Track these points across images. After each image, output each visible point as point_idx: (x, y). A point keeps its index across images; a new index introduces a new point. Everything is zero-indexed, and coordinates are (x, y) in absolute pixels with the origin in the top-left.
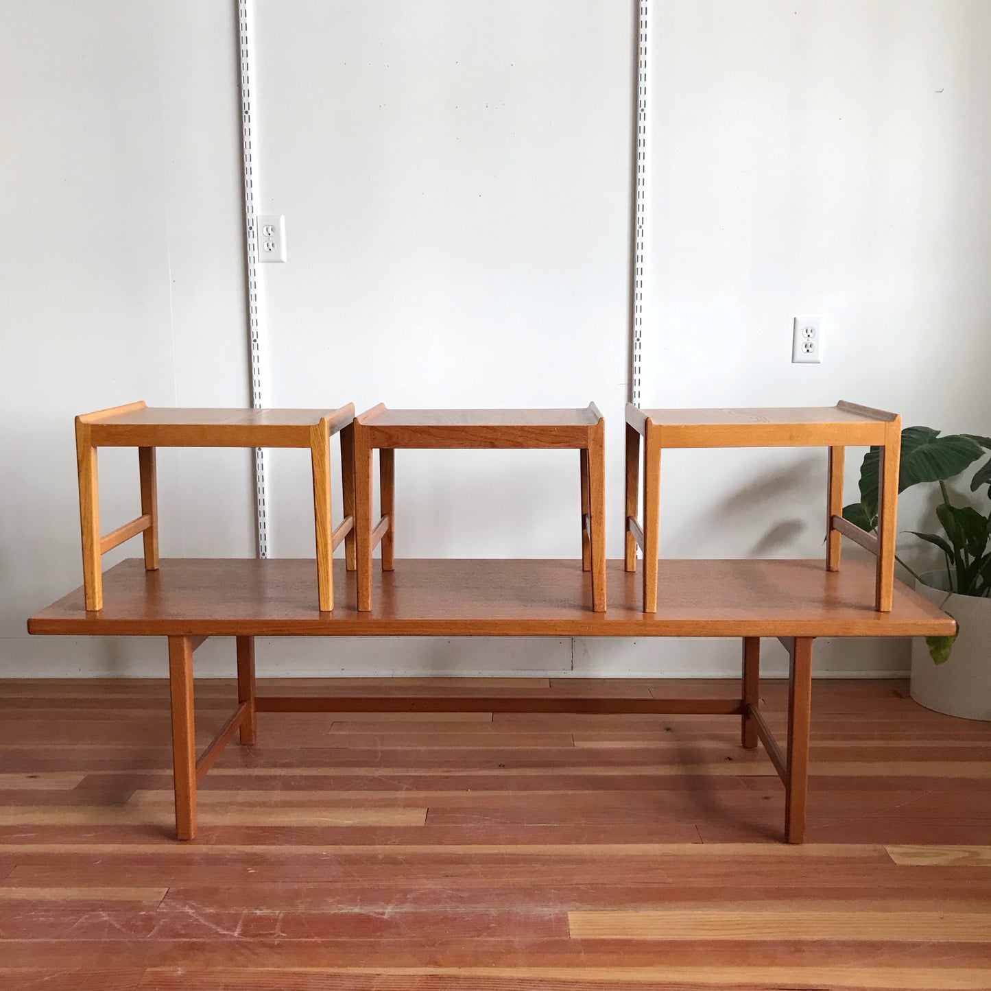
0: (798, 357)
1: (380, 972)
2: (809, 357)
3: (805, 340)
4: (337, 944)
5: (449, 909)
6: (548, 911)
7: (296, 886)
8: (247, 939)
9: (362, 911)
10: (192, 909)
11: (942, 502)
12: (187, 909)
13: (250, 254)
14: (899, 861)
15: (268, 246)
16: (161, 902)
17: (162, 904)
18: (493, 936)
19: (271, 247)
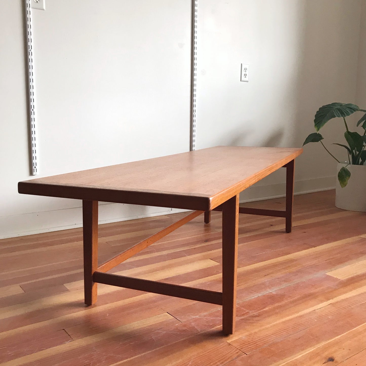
2: (245, 79)
3: (245, 73)
11: (346, 131)
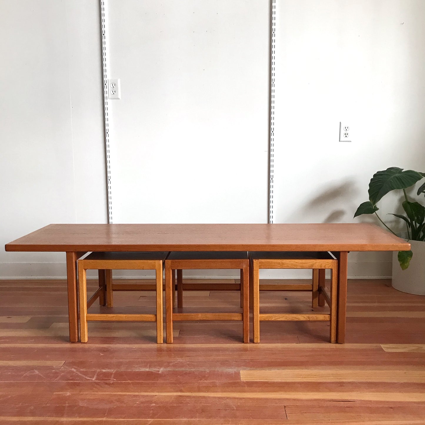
0: (342, 139)
1: (157, 394)
2: (346, 139)
3: (345, 132)
4: (138, 383)
5: (188, 369)
6: (231, 370)
7: (121, 360)
8: (98, 381)
9: (150, 370)
10: (75, 369)
11: (405, 200)
12: (73, 369)
13: (105, 95)
14: (386, 350)
16: (62, 366)
17: (63, 367)
18: (206, 380)
19: (114, 93)
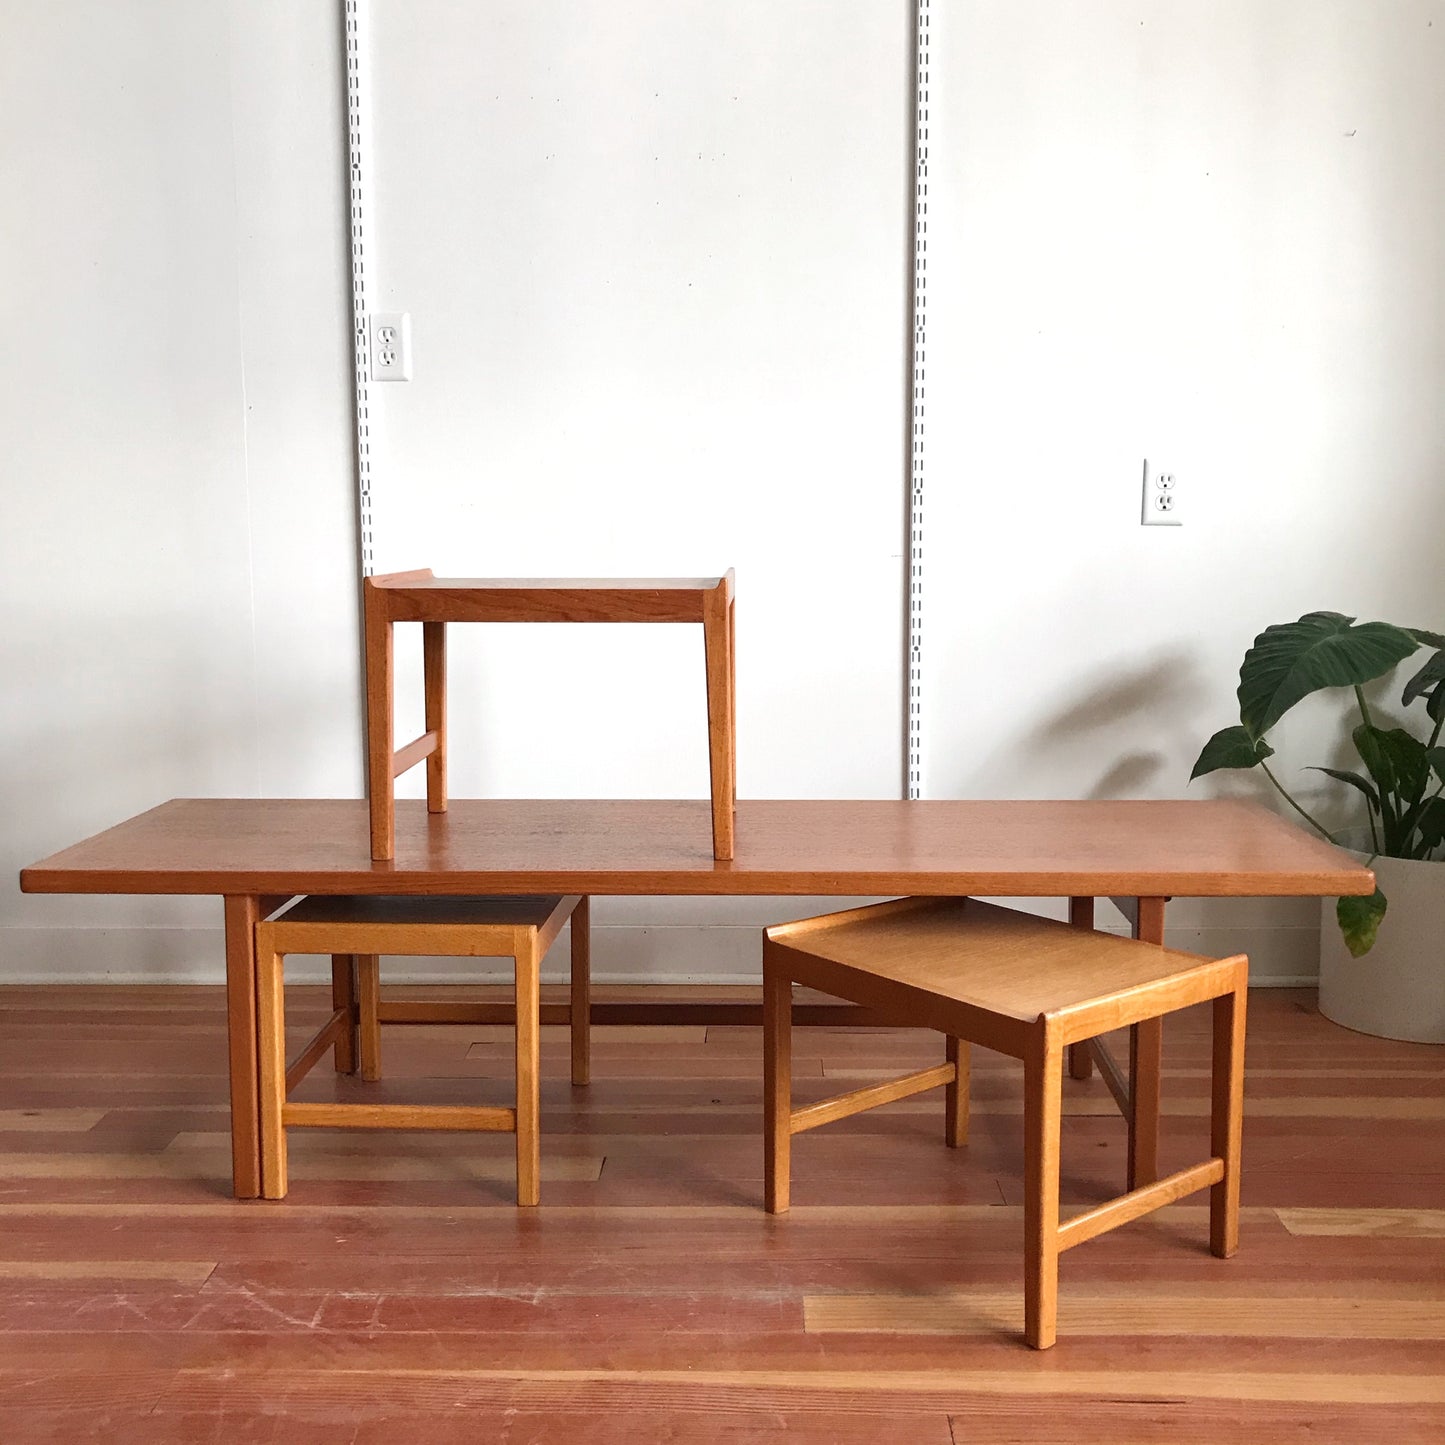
0: (1150, 517)
1: (523, 1377)
2: (1165, 516)
3: (1161, 493)
4: (462, 1339)
5: (628, 1292)
6: (775, 1295)
7: (405, 1261)
8: (328, 1331)
9: (499, 1294)
10: (250, 1291)
11: (1362, 722)
12: (243, 1291)
13: (360, 368)
14: (1294, 1229)
15: (385, 357)
16: (206, 1281)
17: (208, 1283)
18: (691, 1328)
19: (390, 359)
